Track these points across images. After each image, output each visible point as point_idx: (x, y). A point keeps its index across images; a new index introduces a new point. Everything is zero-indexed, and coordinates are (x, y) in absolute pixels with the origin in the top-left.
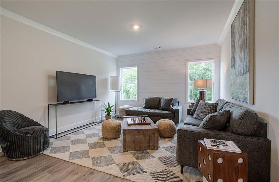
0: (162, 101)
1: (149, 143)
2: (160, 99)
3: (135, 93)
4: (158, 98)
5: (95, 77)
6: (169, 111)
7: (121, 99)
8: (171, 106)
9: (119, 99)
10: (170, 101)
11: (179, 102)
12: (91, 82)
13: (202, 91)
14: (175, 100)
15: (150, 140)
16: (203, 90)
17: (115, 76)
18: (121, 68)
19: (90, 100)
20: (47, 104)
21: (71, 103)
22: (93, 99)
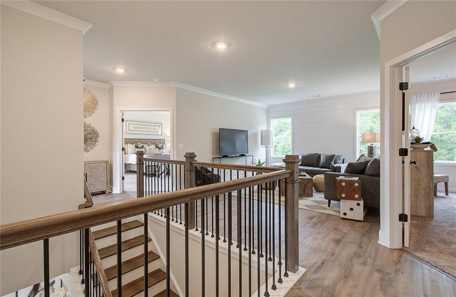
0: (322, 158)
1: (304, 190)
2: (320, 156)
3: (286, 150)
4: (317, 154)
5: (247, 131)
6: (329, 169)
7: (272, 156)
8: (333, 163)
9: (270, 155)
10: (331, 158)
11: (344, 159)
12: (244, 137)
13: (371, 147)
14: (339, 157)
15: (304, 188)
16: (372, 145)
17: (266, 129)
18: (272, 120)
19: (243, 155)
20: (211, 158)
21: (230, 157)
22: (246, 155)
